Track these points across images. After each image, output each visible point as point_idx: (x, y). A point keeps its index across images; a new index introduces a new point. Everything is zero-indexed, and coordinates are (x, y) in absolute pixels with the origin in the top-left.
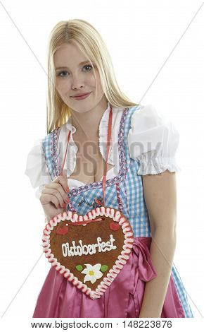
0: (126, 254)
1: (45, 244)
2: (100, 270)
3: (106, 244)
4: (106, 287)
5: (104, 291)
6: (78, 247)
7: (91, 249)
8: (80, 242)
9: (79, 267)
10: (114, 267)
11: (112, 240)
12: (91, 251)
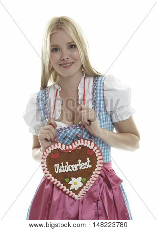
0: (98, 170)
1: (43, 165)
2: (81, 182)
3: (85, 164)
4: (85, 192)
5: (84, 195)
6: (66, 166)
7: (75, 167)
8: (67, 163)
9: (67, 180)
10: (91, 179)
11: (89, 161)
12: (74, 169)
